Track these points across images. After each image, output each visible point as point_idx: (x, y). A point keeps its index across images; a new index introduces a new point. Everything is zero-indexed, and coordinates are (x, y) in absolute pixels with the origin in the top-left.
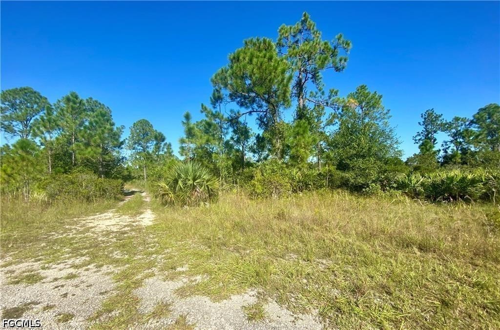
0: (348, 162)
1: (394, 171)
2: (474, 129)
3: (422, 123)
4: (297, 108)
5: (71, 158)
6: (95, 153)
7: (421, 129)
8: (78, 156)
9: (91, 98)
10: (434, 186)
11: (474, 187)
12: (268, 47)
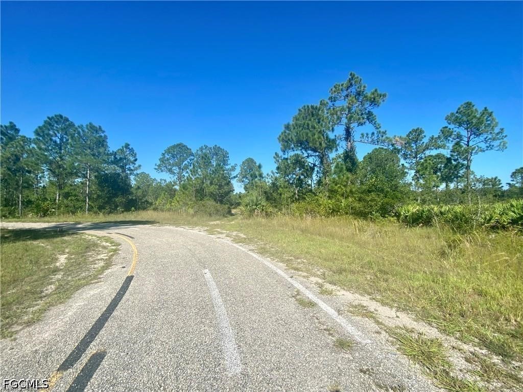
5: (203, 192)
6: (215, 189)
8: (207, 191)
9: (216, 146)
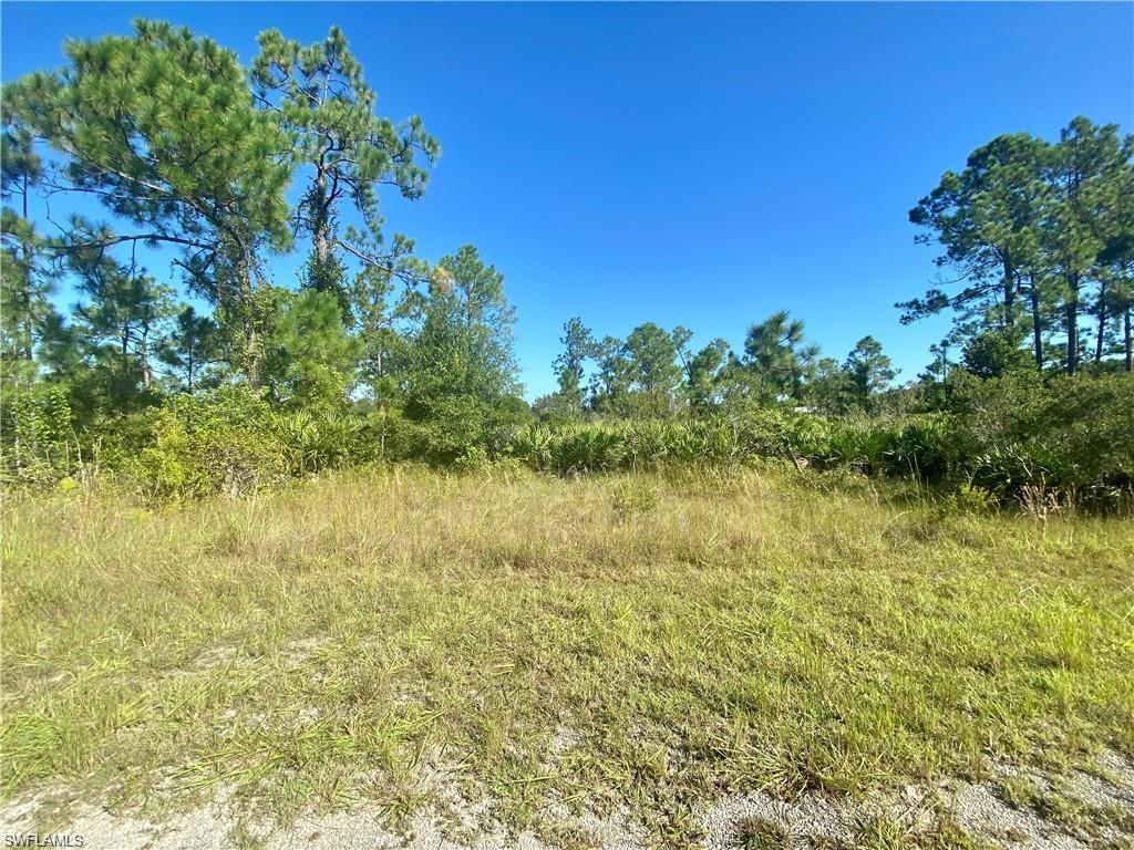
0: (428, 401)
1: (510, 422)
2: (627, 358)
3: (565, 340)
4: (312, 258)
7: (563, 349)
10: (566, 448)
11: (613, 448)
12: (220, 70)
